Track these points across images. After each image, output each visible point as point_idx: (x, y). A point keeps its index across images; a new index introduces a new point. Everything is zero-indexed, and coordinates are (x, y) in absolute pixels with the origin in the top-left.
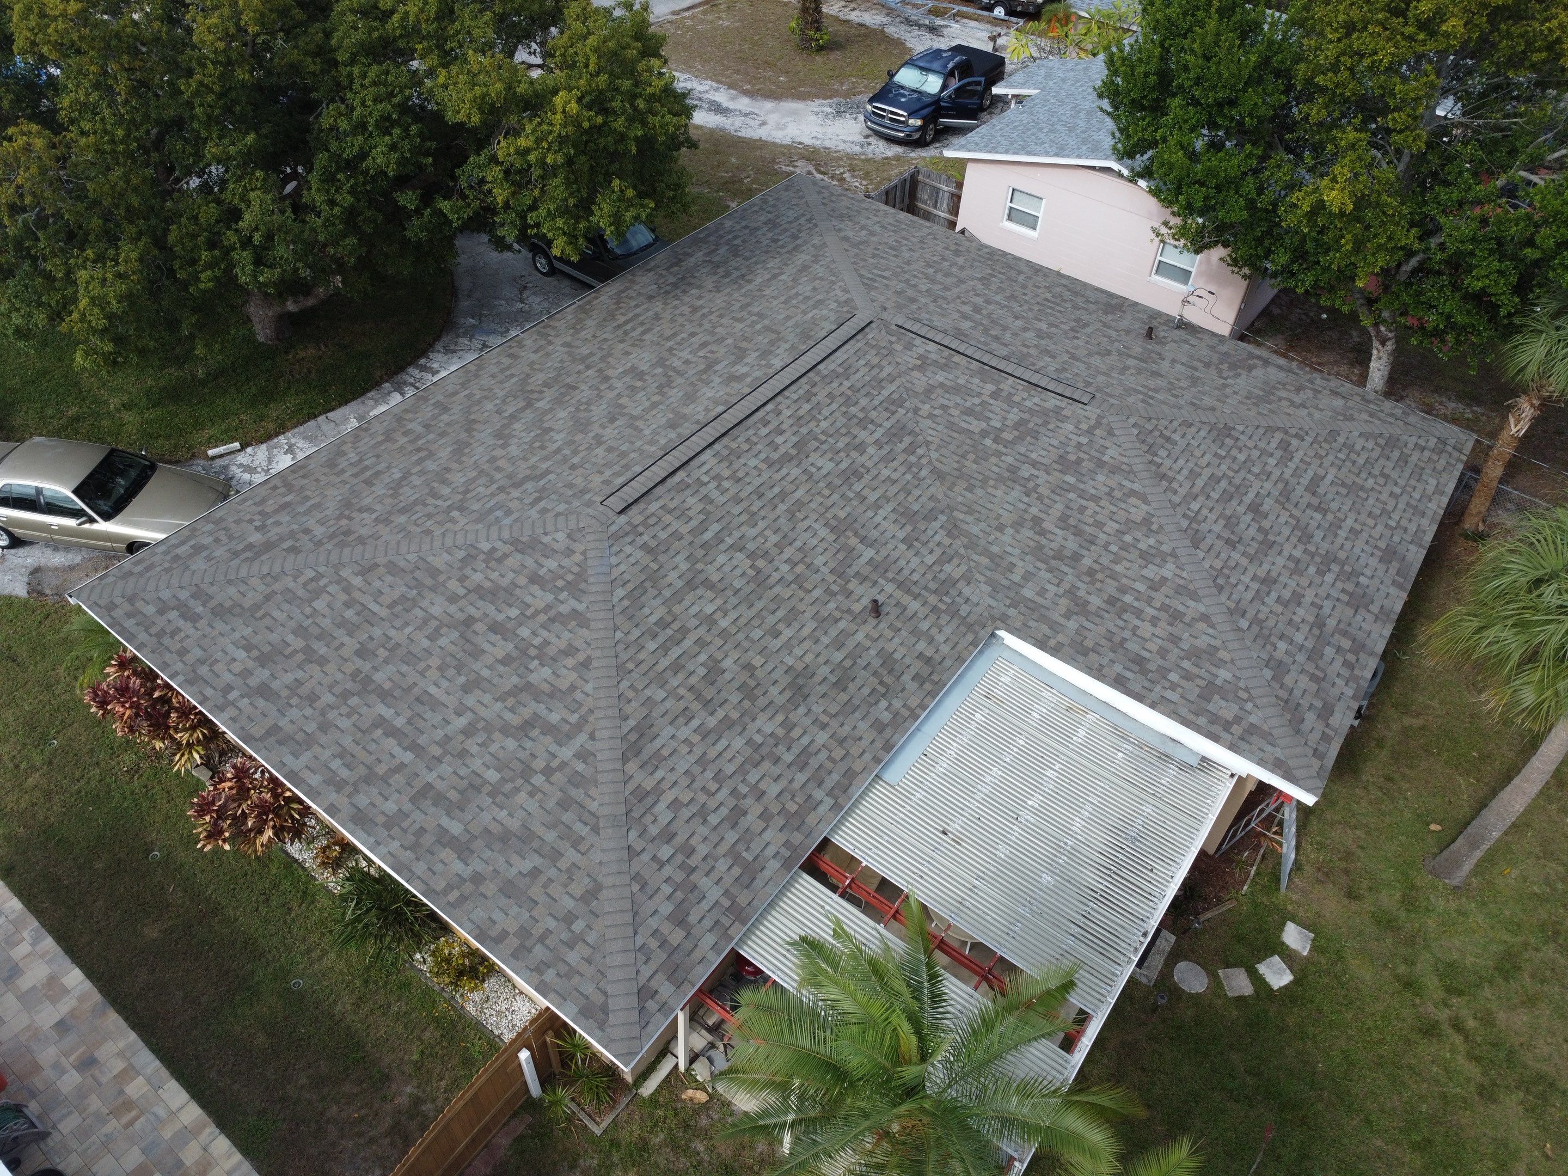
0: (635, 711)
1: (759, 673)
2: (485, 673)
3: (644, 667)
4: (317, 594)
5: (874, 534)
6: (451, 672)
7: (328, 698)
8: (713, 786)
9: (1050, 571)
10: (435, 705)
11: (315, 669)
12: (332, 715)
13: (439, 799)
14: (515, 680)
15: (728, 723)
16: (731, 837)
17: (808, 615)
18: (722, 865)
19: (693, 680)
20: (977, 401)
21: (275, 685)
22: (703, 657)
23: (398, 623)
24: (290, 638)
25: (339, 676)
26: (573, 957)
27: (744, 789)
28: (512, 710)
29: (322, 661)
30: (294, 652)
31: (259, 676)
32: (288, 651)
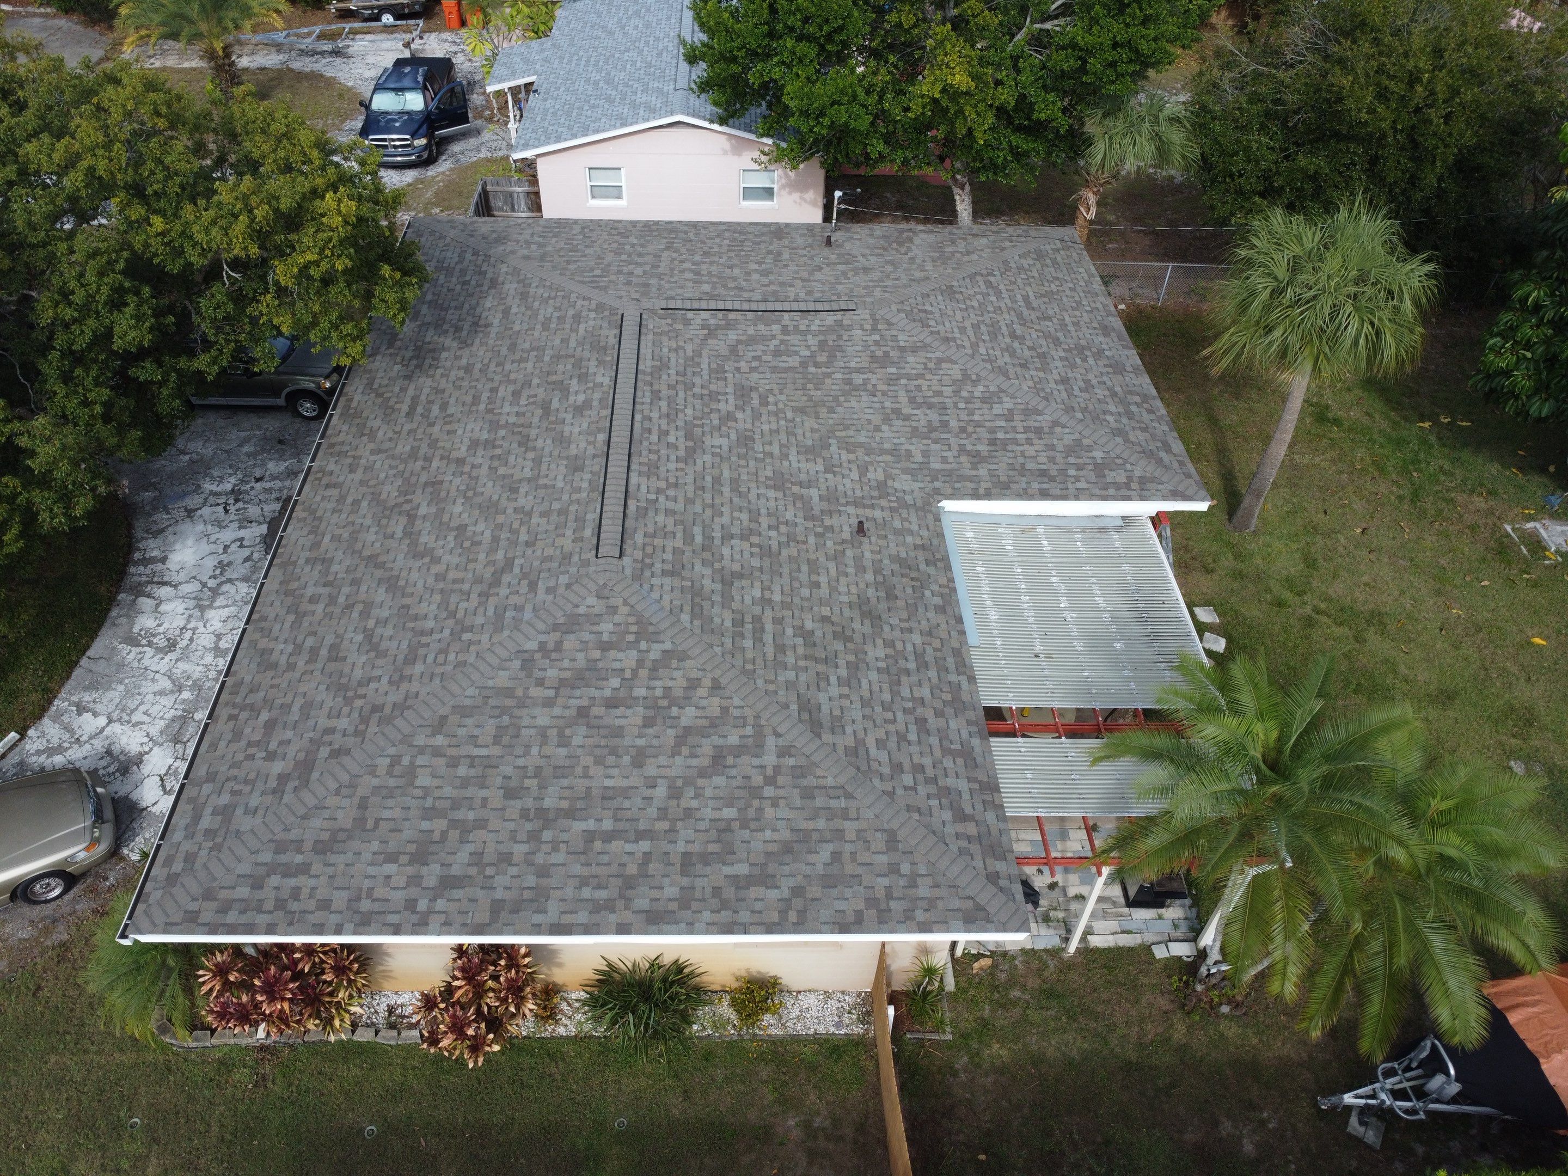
1: (836, 619)
2: (641, 742)
3: (759, 662)
5: (803, 477)
6: (611, 760)
8: (890, 716)
9: (936, 441)
10: (625, 793)
12: (539, 859)
14: (671, 732)
15: (853, 667)
16: (934, 741)
17: (822, 559)
18: (948, 764)
19: (801, 651)
20: (776, 342)
21: (455, 870)
23: (519, 750)
24: (425, 825)
25: (512, 826)
27: (910, 705)
28: (693, 756)
29: (481, 824)
30: (444, 834)
31: (431, 874)
32: (437, 836)
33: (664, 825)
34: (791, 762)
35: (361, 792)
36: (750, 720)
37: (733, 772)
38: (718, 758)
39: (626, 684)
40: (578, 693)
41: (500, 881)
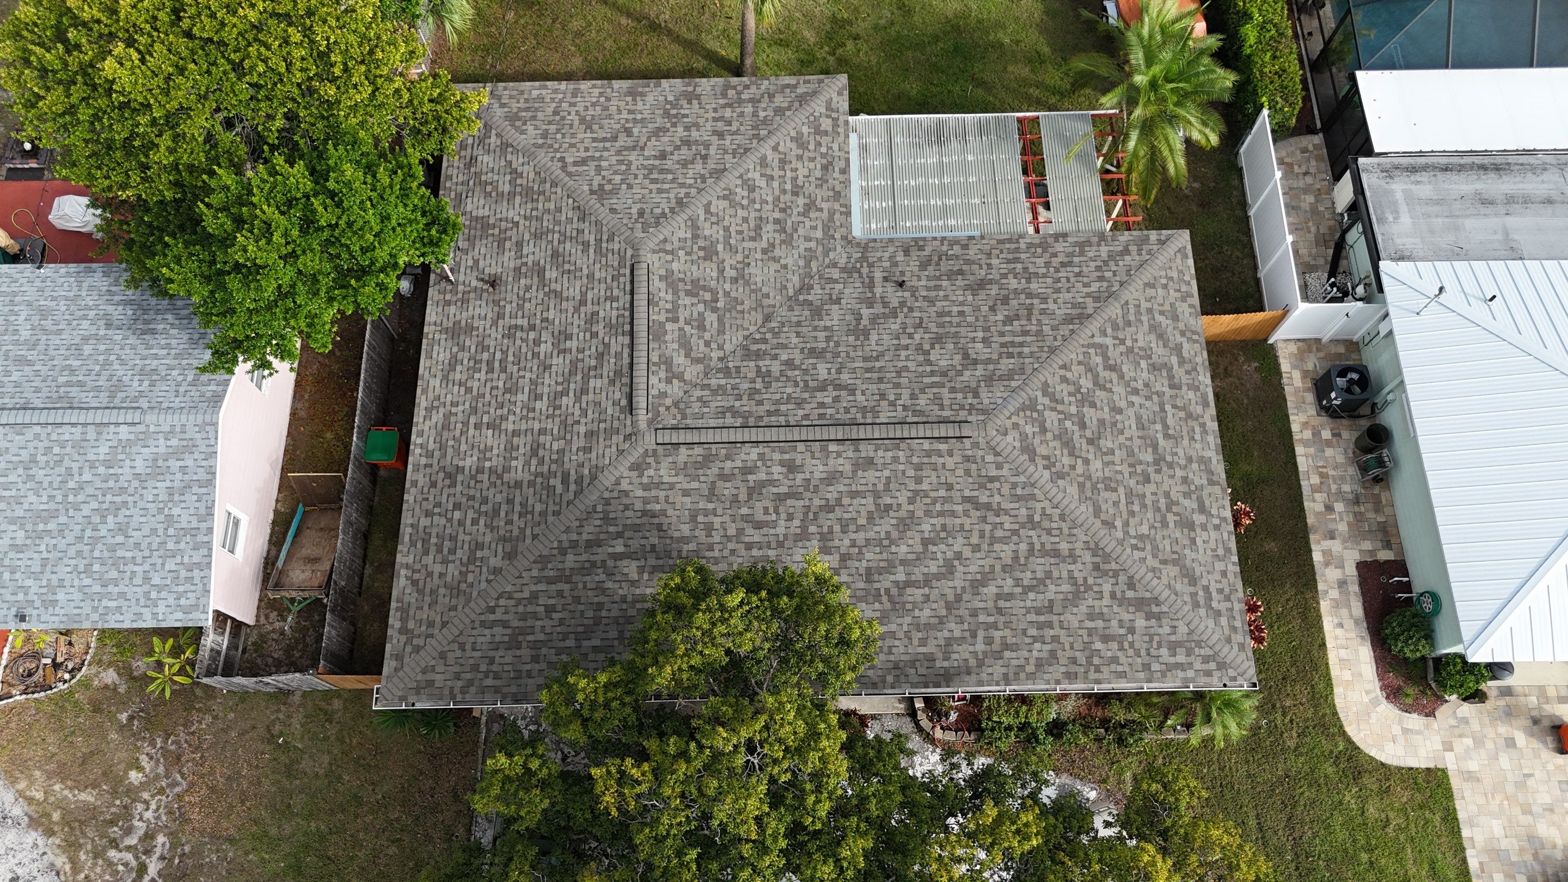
0: (1065, 330)
1: (990, 303)
2: (1106, 409)
3: (1040, 344)
4: (1141, 537)
6: (1120, 426)
7: (1179, 473)
8: (1063, 280)
9: (795, 230)
10: (1139, 418)
11: (1173, 495)
12: (1183, 462)
13: (1171, 377)
14: (1098, 393)
15: (1030, 295)
16: (1076, 260)
17: (934, 309)
18: (1091, 254)
19: (1023, 323)
20: (687, 328)
21: (1195, 506)
22: (1008, 328)
23: (1119, 477)
24: (1172, 525)
25: (1165, 478)
26: (1175, 275)
27: (1052, 270)
28: (1111, 382)
29: (1167, 495)
30: (1176, 514)
31: (1199, 519)
32: (1178, 518)
33: (1155, 397)
34: (1109, 331)
35: (1157, 565)
36: (1085, 350)
37: (1119, 361)
38: (1112, 368)
39: (1068, 416)
40: (1077, 445)
41: (1197, 481)
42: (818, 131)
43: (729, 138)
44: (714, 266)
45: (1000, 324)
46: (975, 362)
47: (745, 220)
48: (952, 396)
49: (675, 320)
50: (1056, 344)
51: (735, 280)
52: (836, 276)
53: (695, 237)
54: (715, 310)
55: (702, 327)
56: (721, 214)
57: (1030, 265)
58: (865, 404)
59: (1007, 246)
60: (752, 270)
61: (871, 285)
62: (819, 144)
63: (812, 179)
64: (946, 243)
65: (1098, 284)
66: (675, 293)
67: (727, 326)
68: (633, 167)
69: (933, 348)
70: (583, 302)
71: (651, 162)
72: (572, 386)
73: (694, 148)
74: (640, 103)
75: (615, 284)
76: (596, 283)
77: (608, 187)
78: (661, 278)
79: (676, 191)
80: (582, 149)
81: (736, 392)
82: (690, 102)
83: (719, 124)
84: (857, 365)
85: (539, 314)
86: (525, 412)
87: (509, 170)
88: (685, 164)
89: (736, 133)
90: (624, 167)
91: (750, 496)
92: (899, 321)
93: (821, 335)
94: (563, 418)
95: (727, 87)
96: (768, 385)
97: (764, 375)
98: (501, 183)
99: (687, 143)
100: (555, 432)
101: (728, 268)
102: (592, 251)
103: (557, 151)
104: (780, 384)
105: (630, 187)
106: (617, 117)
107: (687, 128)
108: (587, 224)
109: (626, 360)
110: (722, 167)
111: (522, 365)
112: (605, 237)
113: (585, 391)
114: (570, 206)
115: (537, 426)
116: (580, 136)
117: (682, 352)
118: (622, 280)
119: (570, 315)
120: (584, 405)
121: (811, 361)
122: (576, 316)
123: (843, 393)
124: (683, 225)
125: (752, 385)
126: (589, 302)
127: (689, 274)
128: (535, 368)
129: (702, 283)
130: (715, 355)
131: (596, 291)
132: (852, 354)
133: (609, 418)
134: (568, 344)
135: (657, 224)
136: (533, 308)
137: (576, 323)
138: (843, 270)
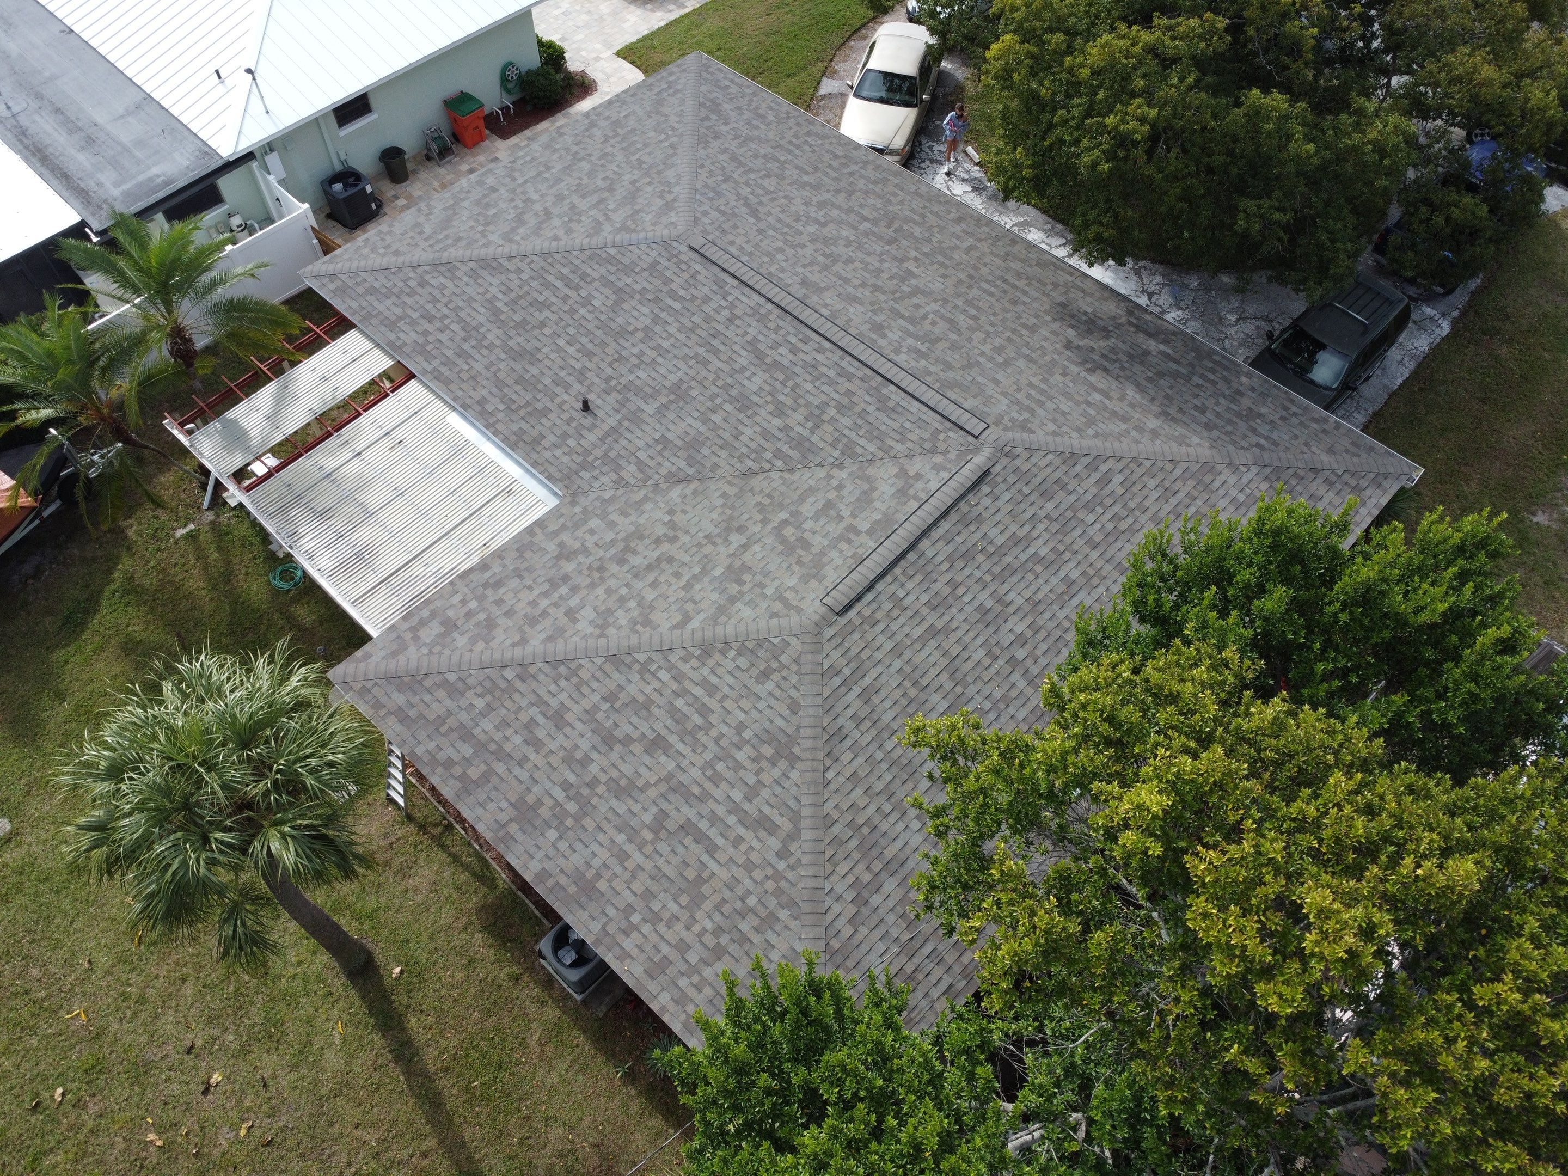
1: (536, 332)
2: (567, 201)
3: (548, 267)
4: (661, 132)
5: (671, 416)
6: (574, 188)
7: (576, 148)
10: (552, 186)
14: (557, 213)
15: (496, 313)
17: (588, 364)
18: (398, 311)
19: (535, 295)
22: (554, 299)
23: (623, 164)
24: (628, 128)
25: (590, 150)
26: (365, 250)
27: (447, 322)
28: (535, 214)
29: (604, 143)
30: (615, 132)
32: (618, 129)
33: (519, 191)
34: (481, 243)
36: (521, 242)
37: (507, 223)
38: (520, 221)
39: (604, 210)
40: (625, 193)
42: (450, 626)
43: (554, 703)
44: (747, 557)
45: (554, 308)
46: (618, 291)
47: (654, 584)
48: (674, 278)
49: (852, 529)
50: (535, 258)
51: (741, 529)
52: (632, 468)
53: (732, 600)
54: (794, 514)
55: (829, 505)
56: (673, 608)
57: (457, 339)
58: (754, 323)
59: (448, 373)
60: (710, 528)
61: (614, 432)
62: (469, 615)
63: (528, 582)
64: (491, 421)
65: (433, 282)
66: (822, 554)
67: (799, 492)
68: (708, 756)
69: (637, 329)
70: (933, 632)
71: (680, 747)
72: (1024, 557)
73: (608, 724)
74: (596, 863)
75: (878, 615)
76: (898, 638)
77: (768, 751)
78: (821, 579)
79: (693, 675)
80: (743, 847)
81: (860, 422)
82: (539, 802)
83: (541, 734)
84: (720, 365)
85: (993, 670)
86: (1095, 581)
87: (865, 911)
88: (644, 707)
89: (540, 703)
90: (720, 766)
91: (938, 340)
92: (632, 377)
93: (717, 418)
94: (1059, 537)
95: (467, 785)
96: (823, 407)
97: (816, 419)
98: (891, 903)
99: (609, 740)
100: (1078, 531)
101: (735, 545)
102: (867, 681)
103: (778, 876)
104: (810, 398)
105: (740, 728)
106: (648, 865)
107: (586, 761)
108: (840, 721)
109: (945, 525)
110: (608, 667)
111: (1058, 633)
112: (837, 681)
113: (1016, 541)
114: (837, 768)
115: (1094, 555)
116: (724, 874)
117: (875, 495)
118: (867, 612)
119: (959, 633)
120: (1027, 528)
121: (755, 399)
122: (954, 625)
123: (762, 347)
124: (734, 621)
125: (838, 417)
126: (926, 625)
127: (785, 565)
128: (1047, 615)
129: (781, 547)
130: (844, 474)
131: (906, 630)
132: (711, 377)
133: (1013, 491)
134: (989, 604)
135: (760, 643)
136: (993, 684)
137: (960, 617)
138: (617, 468)
